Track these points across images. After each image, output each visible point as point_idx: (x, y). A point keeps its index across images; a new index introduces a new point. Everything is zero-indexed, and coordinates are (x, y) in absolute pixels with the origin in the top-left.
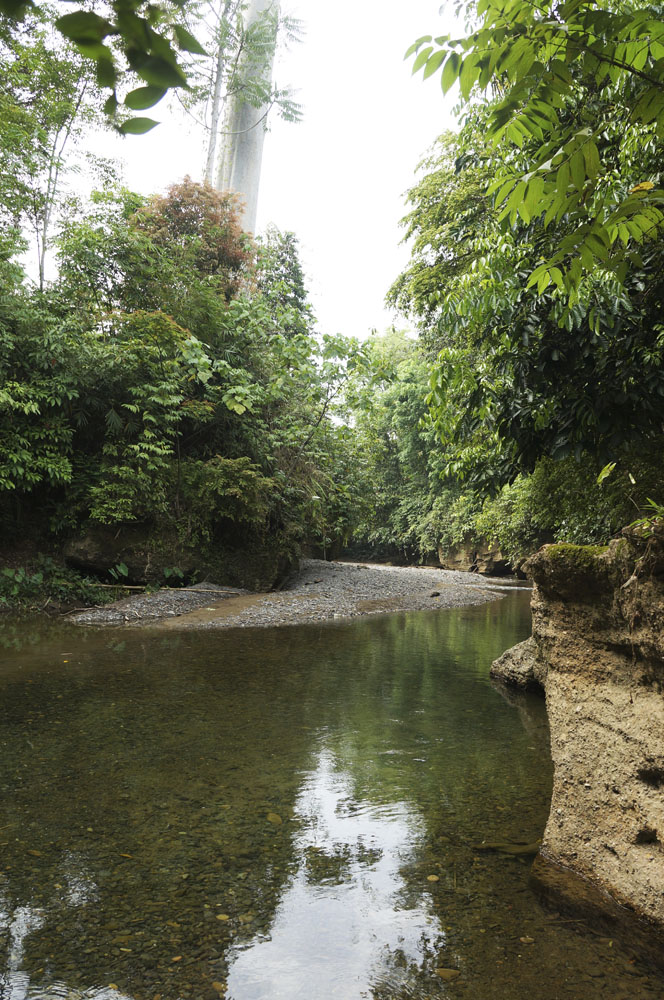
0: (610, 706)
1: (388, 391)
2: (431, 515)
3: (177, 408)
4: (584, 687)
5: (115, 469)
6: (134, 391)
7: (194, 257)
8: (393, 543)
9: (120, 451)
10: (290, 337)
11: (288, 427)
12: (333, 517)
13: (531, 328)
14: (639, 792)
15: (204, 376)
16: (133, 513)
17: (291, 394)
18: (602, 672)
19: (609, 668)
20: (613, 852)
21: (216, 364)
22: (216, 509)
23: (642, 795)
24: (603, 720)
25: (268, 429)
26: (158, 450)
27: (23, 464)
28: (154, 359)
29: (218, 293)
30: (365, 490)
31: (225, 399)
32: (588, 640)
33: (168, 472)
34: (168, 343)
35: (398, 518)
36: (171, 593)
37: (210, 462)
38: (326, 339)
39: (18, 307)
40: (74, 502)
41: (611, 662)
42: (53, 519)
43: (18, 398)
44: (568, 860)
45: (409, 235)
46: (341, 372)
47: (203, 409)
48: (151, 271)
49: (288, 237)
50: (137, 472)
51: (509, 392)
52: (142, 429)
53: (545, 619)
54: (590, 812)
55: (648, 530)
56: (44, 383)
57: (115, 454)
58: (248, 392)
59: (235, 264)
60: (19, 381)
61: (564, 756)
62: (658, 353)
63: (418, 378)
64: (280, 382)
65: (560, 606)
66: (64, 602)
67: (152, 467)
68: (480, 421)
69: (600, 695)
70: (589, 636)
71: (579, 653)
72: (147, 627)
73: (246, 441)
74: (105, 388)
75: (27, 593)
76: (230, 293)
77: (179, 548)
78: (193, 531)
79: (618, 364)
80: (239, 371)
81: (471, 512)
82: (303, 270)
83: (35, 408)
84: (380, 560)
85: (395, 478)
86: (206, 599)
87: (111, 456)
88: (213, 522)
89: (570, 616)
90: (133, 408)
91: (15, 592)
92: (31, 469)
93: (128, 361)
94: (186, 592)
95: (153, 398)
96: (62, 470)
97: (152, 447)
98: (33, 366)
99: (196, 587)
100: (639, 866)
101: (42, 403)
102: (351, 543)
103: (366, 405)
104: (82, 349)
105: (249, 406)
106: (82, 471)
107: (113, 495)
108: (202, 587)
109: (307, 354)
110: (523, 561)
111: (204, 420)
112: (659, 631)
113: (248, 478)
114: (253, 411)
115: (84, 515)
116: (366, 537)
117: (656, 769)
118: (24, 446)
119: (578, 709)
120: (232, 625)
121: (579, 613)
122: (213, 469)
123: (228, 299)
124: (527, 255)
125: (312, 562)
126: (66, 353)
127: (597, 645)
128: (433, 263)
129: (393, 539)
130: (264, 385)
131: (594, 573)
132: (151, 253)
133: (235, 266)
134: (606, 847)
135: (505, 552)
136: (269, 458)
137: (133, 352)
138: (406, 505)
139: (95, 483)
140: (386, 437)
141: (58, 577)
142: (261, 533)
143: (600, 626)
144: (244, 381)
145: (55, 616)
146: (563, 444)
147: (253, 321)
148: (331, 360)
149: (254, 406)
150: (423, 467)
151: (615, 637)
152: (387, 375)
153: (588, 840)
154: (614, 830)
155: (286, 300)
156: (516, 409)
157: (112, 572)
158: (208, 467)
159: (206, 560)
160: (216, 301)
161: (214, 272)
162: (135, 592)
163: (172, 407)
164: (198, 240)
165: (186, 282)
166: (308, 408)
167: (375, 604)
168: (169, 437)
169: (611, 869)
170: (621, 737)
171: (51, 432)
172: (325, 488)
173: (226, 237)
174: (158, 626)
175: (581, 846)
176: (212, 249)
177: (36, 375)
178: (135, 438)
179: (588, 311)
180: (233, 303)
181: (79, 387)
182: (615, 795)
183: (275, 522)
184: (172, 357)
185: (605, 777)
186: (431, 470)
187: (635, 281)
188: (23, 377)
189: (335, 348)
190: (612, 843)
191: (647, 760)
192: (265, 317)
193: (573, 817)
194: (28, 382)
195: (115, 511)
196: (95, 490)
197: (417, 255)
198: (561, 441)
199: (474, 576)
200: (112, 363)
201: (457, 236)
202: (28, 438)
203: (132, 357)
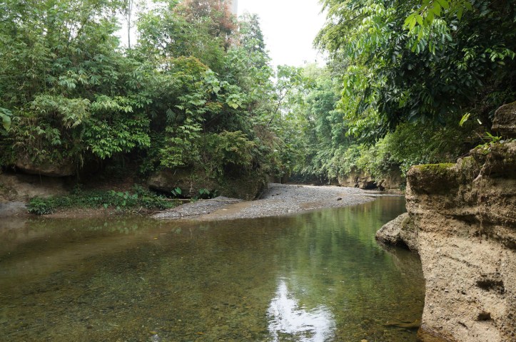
0: (457, 249)
1: (309, 95)
2: (334, 159)
3: (203, 107)
4: (441, 239)
5: (172, 139)
6: (180, 98)
7: (207, 28)
8: (314, 174)
9: (174, 130)
10: (259, 68)
11: (260, 115)
12: (285, 161)
13: (396, 53)
14: (479, 293)
15: (216, 90)
16: (183, 161)
17: (260, 97)
18: (451, 231)
19: (455, 228)
20: (464, 325)
21: (222, 83)
22: (225, 158)
23: (480, 294)
24: (453, 256)
25: (250, 116)
26: (195, 129)
27: (125, 139)
28: (190, 82)
29: (221, 46)
30: (299, 146)
31: (227, 101)
32: (442, 214)
33: (199, 140)
34: (197, 72)
35: (316, 161)
36: (204, 202)
37: (221, 134)
38: (279, 67)
39: (118, 58)
40: (152, 157)
41: (457, 225)
42: (142, 166)
43: (121, 105)
44: (438, 330)
45: (323, 9)
46: (288, 84)
47: (216, 107)
48: (186, 36)
49: (255, 16)
50: (184, 141)
51: (384, 88)
52: (185, 118)
53: (416, 204)
54: (449, 305)
55: (486, 150)
56: (133, 96)
57: (172, 131)
58: (239, 97)
59: (228, 31)
60: (121, 95)
61: (432, 276)
62: (465, 64)
63: (324, 88)
64: (255, 91)
65: (426, 197)
66: (149, 208)
67: (191, 137)
68: (369, 104)
69: (450, 243)
70: (443, 212)
71: (437, 221)
72: (192, 220)
73: (238, 123)
74: (165, 98)
75: (131, 204)
76: (227, 46)
77: (206, 179)
78: (213, 170)
79: (442, 71)
80: (234, 86)
81: (354, 156)
82: (263, 33)
83: (130, 109)
84: (308, 183)
85: (314, 140)
86: (222, 205)
87: (170, 133)
88: (223, 165)
89: (431, 201)
90: (181, 107)
91: (124, 204)
92: (130, 141)
93: (177, 83)
94: (211, 201)
95: (191, 102)
96: (145, 140)
97: (191, 127)
98: (128, 88)
99: (216, 199)
100: (481, 332)
101: (134, 106)
102: (292, 175)
103: (300, 101)
104: (152, 78)
105: (240, 105)
106: (155, 141)
107: (172, 153)
108: (219, 198)
109: (269, 76)
110: (383, 181)
111: (217, 112)
112: (490, 205)
113: (241, 142)
114: (242, 107)
115: (157, 164)
116: (300, 171)
117: (488, 281)
118: (125, 129)
119: (438, 250)
120: (237, 217)
121: (437, 200)
122: (223, 138)
123: (226, 50)
124: (392, 14)
125: (274, 184)
126: (144, 81)
127: (448, 217)
128: (337, 23)
129: (314, 172)
130: (247, 93)
131: (447, 178)
132: (185, 27)
133: (228, 32)
134: (459, 323)
135: (373, 177)
136: (251, 131)
137: (179, 78)
138: (320, 153)
139: (162, 146)
140: (309, 119)
141: (146, 196)
142: (248, 170)
143: (449, 206)
144: (236, 92)
145: (145, 215)
146: (414, 114)
147: (239, 60)
148: (282, 79)
149: (243, 104)
150: (328, 134)
151: (458, 212)
152: (311, 85)
153: (448, 319)
154: (463, 314)
155: (255, 49)
156: (388, 97)
157: (173, 192)
158: (220, 136)
159: (221, 185)
160: (220, 51)
161: (217, 35)
162: (185, 202)
163: (200, 106)
164: (208, 19)
165: (204, 42)
166: (270, 104)
167: (308, 205)
168: (199, 121)
169: (463, 334)
170: (465, 264)
171: (139, 121)
172: (280, 146)
173: (223, 17)
174: (198, 219)
175: (444, 322)
176: (216, 24)
177: (130, 92)
178: (182, 123)
179: (428, 42)
180: (228, 51)
181: (152, 97)
182: (463, 295)
183: (256, 164)
184: (199, 80)
185: (457, 286)
186: (333, 135)
187: (451, 25)
188: (123, 93)
189: (283, 72)
190: (463, 321)
191: (483, 276)
192: (245, 58)
193: (439, 308)
194: (126, 96)
195: (173, 161)
196: (162, 150)
197: (329, 19)
198: (413, 113)
199: (357, 190)
200: (168, 85)
201: (351, 8)
202: (127, 125)
203: (179, 81)
